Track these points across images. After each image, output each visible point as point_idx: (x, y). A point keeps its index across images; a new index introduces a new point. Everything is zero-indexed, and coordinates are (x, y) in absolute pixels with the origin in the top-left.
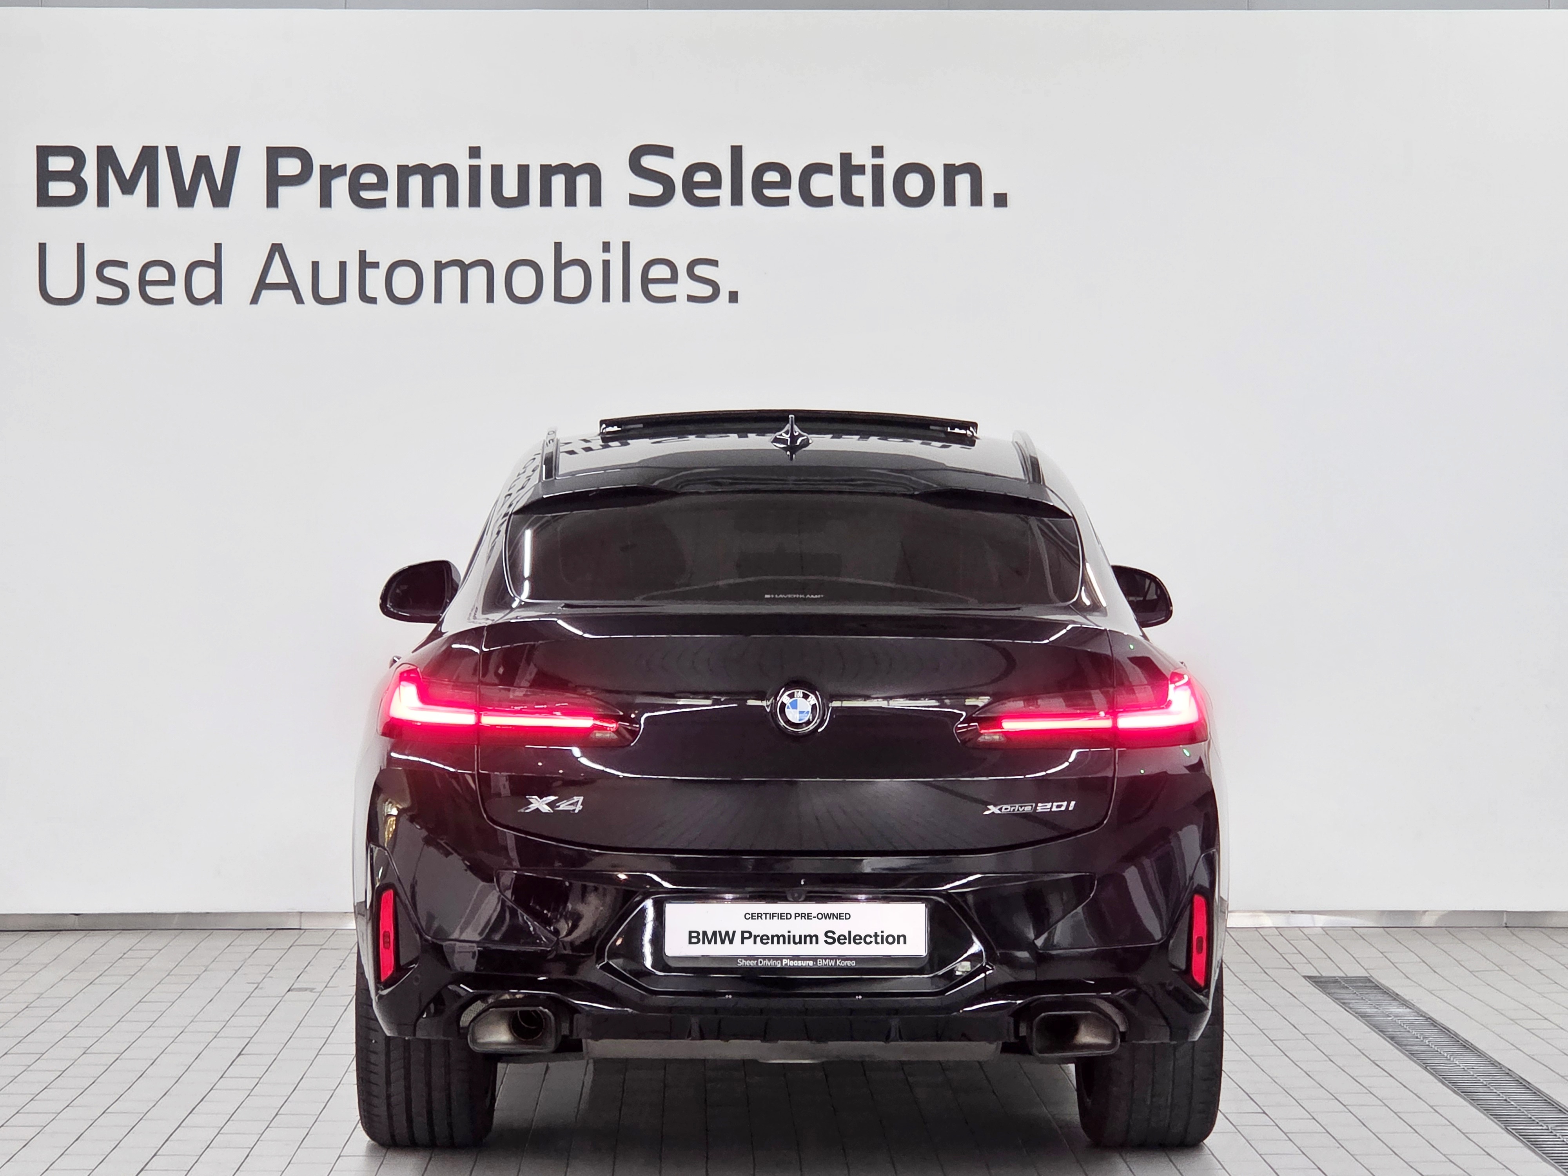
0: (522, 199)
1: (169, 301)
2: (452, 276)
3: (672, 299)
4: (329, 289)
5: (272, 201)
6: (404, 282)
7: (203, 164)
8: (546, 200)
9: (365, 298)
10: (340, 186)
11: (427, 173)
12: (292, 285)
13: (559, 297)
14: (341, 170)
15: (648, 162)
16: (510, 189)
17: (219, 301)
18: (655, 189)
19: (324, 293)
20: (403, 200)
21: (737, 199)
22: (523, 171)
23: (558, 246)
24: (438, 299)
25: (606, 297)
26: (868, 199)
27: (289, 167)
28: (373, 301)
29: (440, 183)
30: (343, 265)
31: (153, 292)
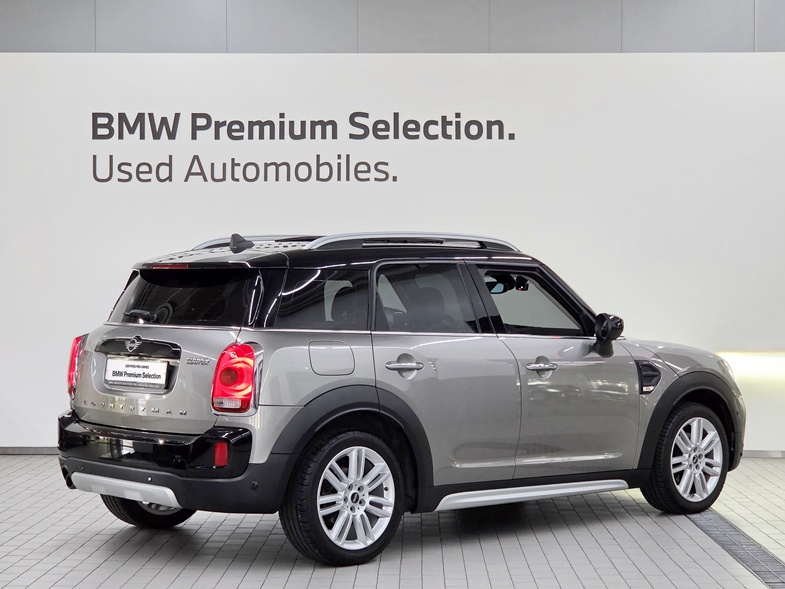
0: (302, 136)
1: (149, 180)
2: (272, 170)
3: (368, 179)
4: (218, 175)
5: (194, 137)
6: (251, 172)
7: (164, 121)
8: (313, 136)
9: (234, 179)
10: (223, 130)
11: (261, 124)
12: (202, 173)
13: (318, 179)
14: (224, 123)
15: (358, 120)
16: (297, 132)
17: (171, 180)
18: (361, 132)
19: (216, 177)
20: (251, 137)
21: (396, 136)
22: (303, 124)
23: (318, 156)
24: (266, 179)
25: (339, 179)
26: (454, 136)
27: (201, 122)
28: (238, 180)
29: (267, 129)
30: (224, 165)
31: (142, 176)
